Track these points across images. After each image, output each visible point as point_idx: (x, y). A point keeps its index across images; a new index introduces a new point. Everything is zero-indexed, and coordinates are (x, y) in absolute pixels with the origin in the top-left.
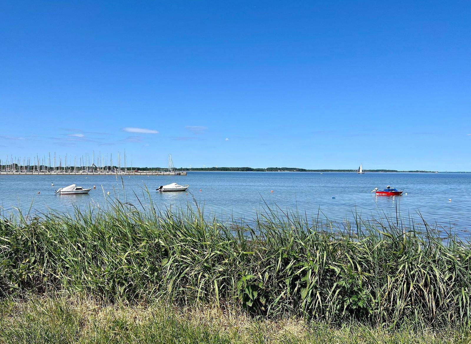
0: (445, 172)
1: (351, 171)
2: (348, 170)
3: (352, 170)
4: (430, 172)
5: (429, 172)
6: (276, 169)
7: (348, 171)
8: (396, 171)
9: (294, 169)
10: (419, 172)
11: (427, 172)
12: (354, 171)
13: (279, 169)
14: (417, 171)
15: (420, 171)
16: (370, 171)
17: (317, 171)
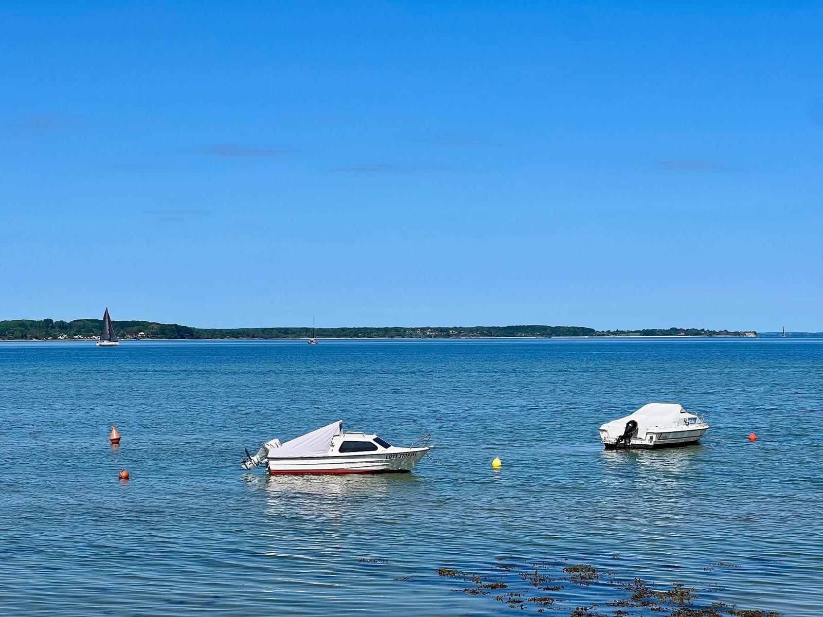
0: (777, 335)
1: (398, 332)
2: (386, 329)
3: (405, 330)
4: (727, 333)
5: (720, 333)
6: (48, 328)
7: (385, 332)
8: (590, 332)
9: (135, 328)
10: (682, 335)
11: (712, 333)
12: (411, 335)
13: (64, 327)
14: (674, 331)
15: (687, 332)
16: (483, 334)
17: (248, 336)
